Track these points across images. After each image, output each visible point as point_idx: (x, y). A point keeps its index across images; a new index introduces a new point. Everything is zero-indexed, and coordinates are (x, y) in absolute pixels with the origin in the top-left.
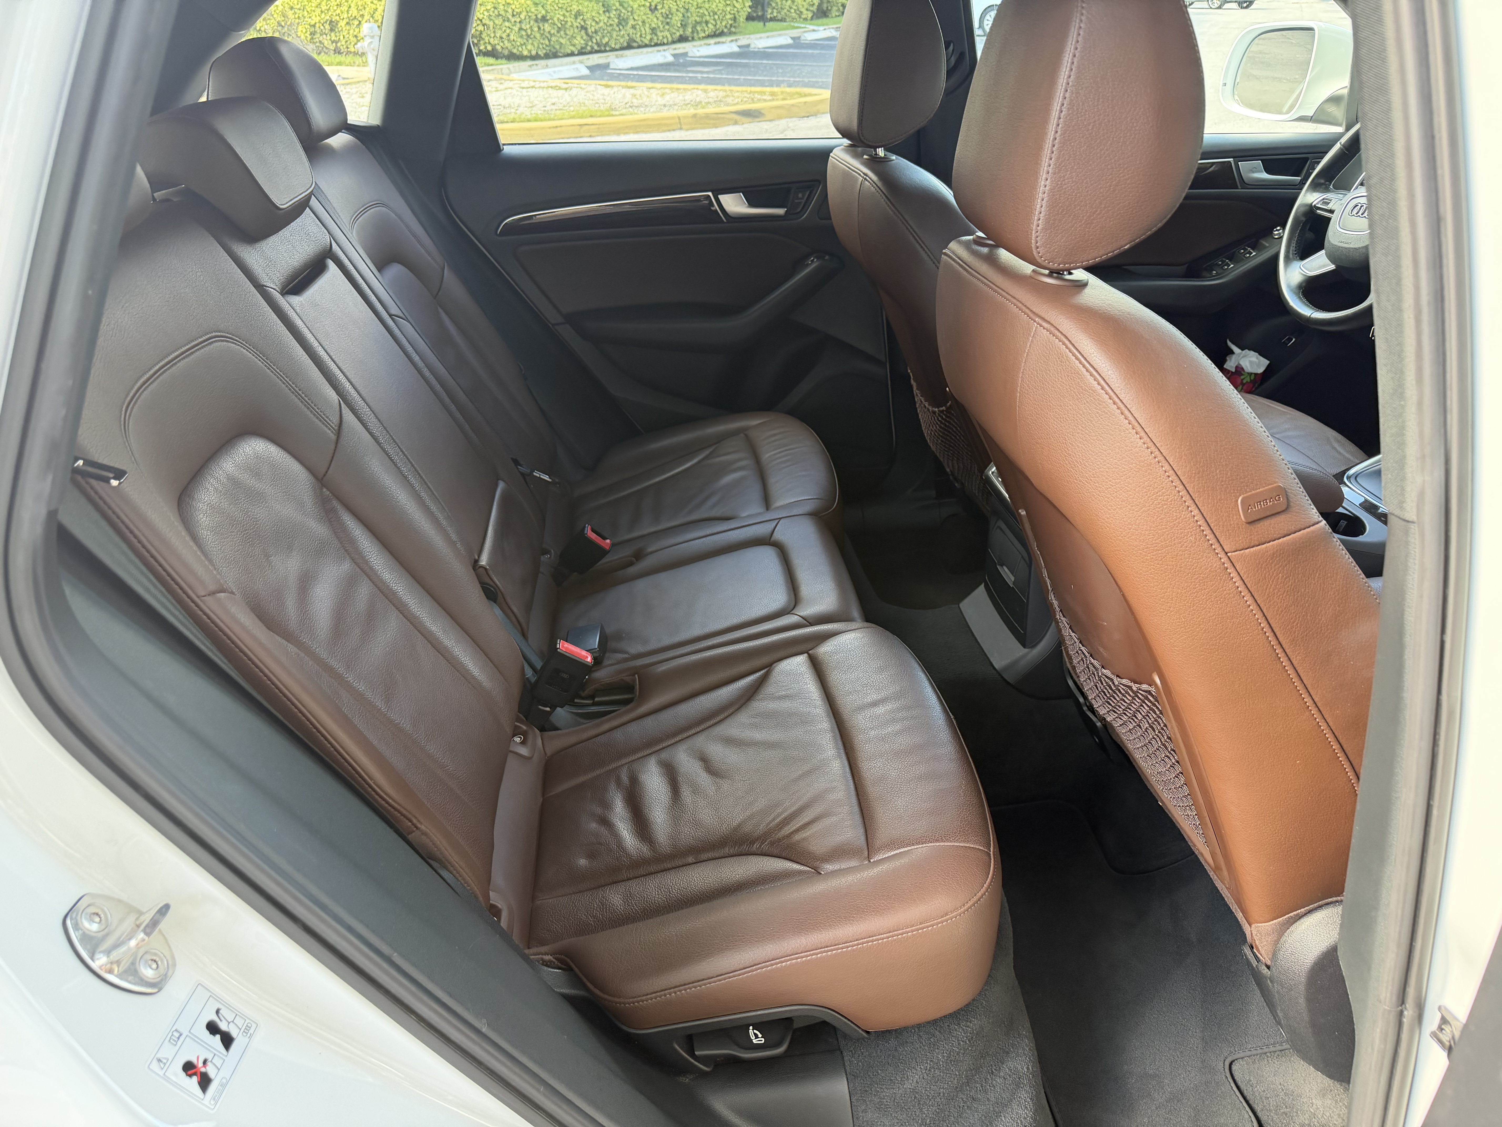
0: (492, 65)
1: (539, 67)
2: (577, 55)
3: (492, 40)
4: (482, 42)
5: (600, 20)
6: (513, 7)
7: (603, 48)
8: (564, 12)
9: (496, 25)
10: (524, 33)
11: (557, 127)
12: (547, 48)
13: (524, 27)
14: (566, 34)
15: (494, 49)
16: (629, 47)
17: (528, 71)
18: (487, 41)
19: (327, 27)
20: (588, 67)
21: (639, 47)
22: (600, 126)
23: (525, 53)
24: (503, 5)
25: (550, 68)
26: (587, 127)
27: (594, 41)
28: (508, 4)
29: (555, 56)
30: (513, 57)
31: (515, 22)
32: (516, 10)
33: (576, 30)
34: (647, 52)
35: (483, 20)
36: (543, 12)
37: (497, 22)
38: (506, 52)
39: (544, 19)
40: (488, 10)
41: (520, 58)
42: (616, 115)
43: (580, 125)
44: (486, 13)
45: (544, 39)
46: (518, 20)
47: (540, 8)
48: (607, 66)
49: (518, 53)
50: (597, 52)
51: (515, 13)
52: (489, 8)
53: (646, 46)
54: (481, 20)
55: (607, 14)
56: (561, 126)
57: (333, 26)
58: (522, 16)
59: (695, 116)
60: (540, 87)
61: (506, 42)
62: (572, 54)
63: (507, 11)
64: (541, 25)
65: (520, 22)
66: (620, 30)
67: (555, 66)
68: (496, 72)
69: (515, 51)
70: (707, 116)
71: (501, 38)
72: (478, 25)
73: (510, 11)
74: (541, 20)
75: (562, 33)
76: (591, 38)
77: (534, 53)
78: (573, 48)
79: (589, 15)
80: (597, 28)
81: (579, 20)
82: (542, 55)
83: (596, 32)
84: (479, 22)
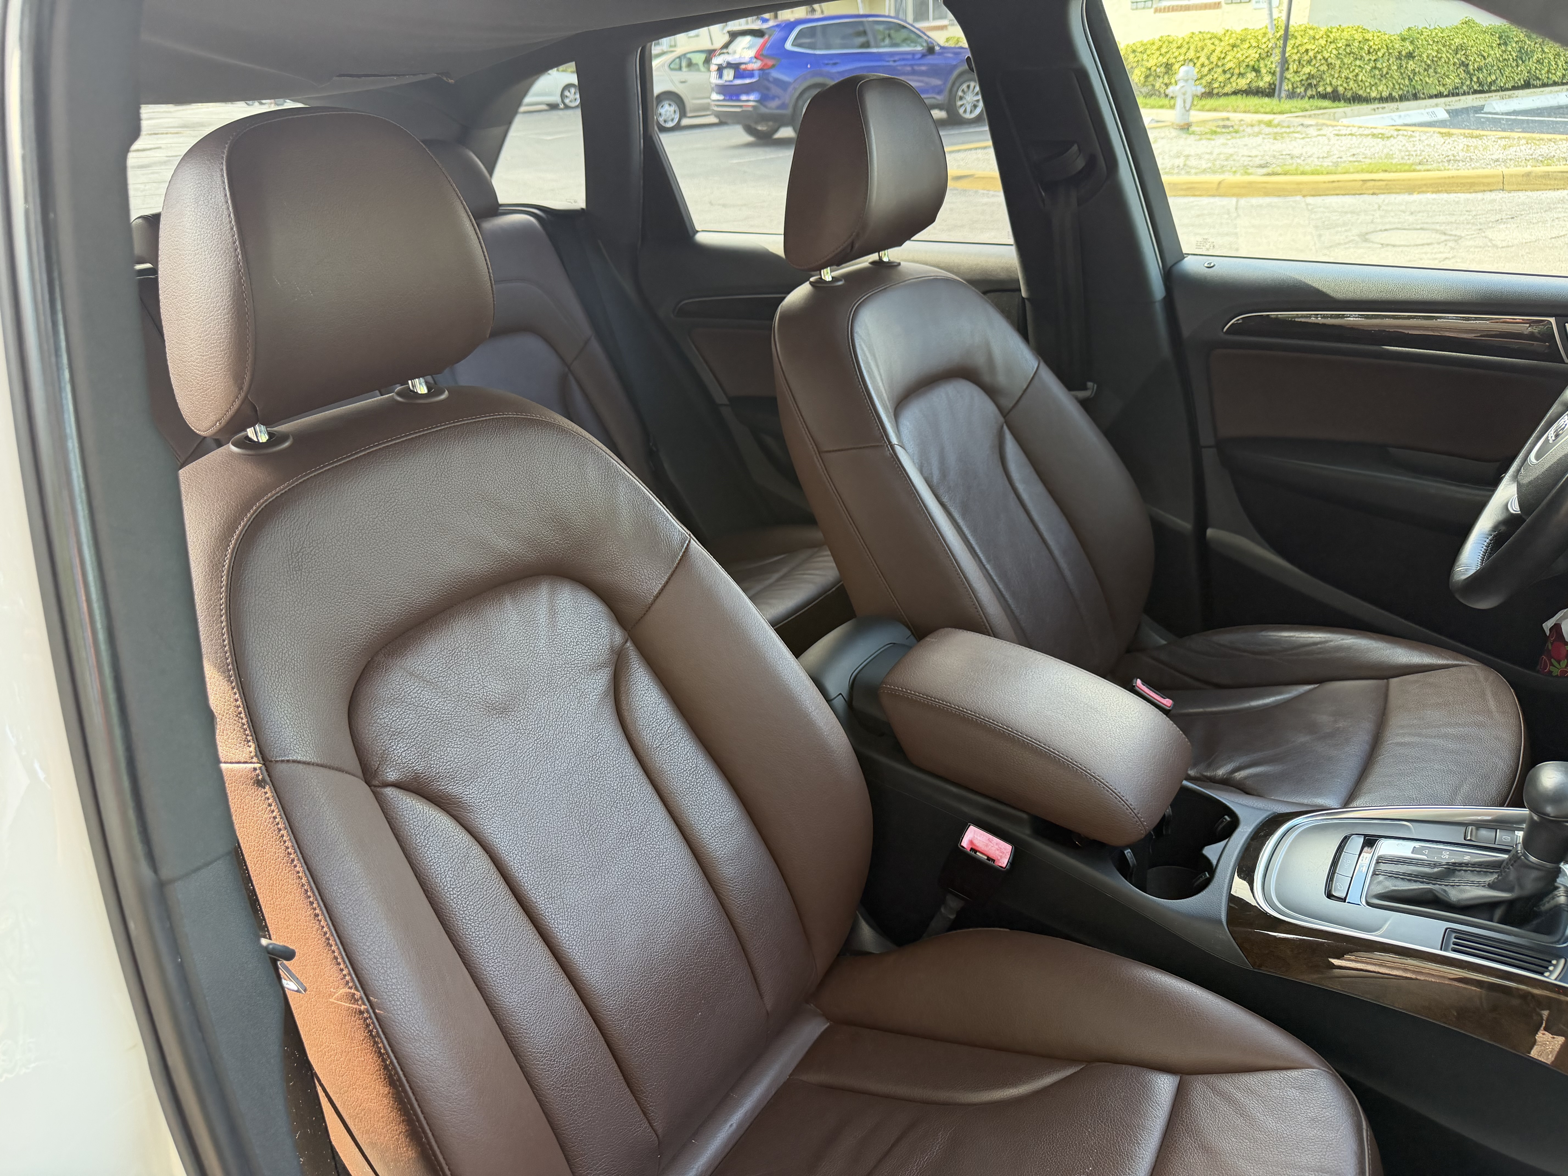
0: (1325, 108)
1: (1387, 109)
2: (1447, 96)
3: (1334, 82)
4: (1321, 84)
5: (1489, 55)
6: (1371, 43)
7: (1486, 88)
8: (1440, 46)
9: (1344, 64)
10: (1377, 72)
11: (1333, 182)
12: (1406, 89)
13: (1379, 65)
14: (1436, 73)
15: (1335, 91)
16: (1527, 85)
17: (1371, 114)
18: (1328, 82)
19: (1163, 69)
20: (1448, 112)
21: (1544, 85)
22: (1390, 183)
23: (1374, 94)
24: (1360, 42)
25: (1400, 111)
26: (1372, 183)
27: (1475, 79)
28: (1366, 40)
29: (1415, 97)
30: (1357, 99)
31: (1370, 60)
32: (1374, 47)
33: (1451, 68)
34: (1551, 92)
35: (1329, 60)
36: (1411, 48)
37: (1346, 61)
38: (1349, 94)
39: (1410, 56)
40: (1337, 49)
41: (1367, 100)
42: (1420, 171)
43: (1363, 181)
44: (1334, 52)
45: (1403, 78)
46: (1373, 58)
47: (1407, 44)
48: (1479, 109)
49: (1364, 95)
50: (1476, 92)
51: (1371, 50)
52: (1339, 45)
53: (1555, 84)
54: (1326, 60)
55: (1503, 48)
56: (1338, 181)
57: (1168, 68)
58: (1380, 54)
59: (1528, 175)
60: (1361, 135)
61: (1351, 83)
62: (1440, 95)
63: (1362, 49)
64: (1404, 63)
65: (1375, 60)
66: (1517, 66)
67: (1408, 110)
68: (1326, 116)
69: (1361, 92)
70: (1546, 176)
71: (1347, 78)
72: (1322, 65)
73: (1366, 47)
74: (1405, 57)
75: (1431, 71)
76: (1471, 76)
77: (1385, 94)
78: (1442, 89)
79: (1474, 50)
80: (1482, 64)
81: (1459, 56)
82: (1397, 97)
83: (1480, 69)
84: (1323, 61)
